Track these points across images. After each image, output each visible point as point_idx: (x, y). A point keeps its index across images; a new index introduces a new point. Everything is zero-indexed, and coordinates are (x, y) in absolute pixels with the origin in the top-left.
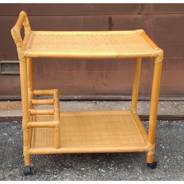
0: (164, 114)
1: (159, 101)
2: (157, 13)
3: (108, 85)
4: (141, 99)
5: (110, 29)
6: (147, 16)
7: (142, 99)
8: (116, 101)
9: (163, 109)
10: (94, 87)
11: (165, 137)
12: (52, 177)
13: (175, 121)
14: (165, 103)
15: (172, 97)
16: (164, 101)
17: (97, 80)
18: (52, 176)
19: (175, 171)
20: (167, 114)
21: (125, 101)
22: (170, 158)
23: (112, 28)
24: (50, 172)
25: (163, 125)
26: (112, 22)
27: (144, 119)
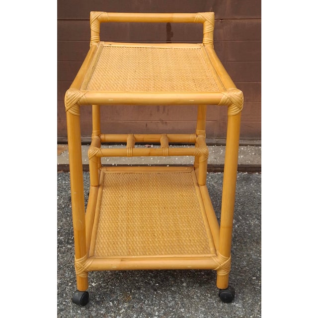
0: (242, 163)
1: (240, 145)
2: (236, 17)
3: (166, 123)
4: (213, 142)
5: (169, 41)
6: (222, 22)
7: (215, 142)
8: (178, 145)
9: (242, 157)
10: (147, 125)
11: (239, 194)
12: (64, 248)
13: (257, 173)
14: (247, 148)
15: (257, 140)
16: (246, 145)
17: (151, 115)
18: (65, 246)
19: (244, 241)
20: (247, 163)
21: (191, 145)
22: (240, 223)
23: (172, 39)
24: (63, 240)
25: (239, 178)
26: (171, 31)
27: (214, 169)
